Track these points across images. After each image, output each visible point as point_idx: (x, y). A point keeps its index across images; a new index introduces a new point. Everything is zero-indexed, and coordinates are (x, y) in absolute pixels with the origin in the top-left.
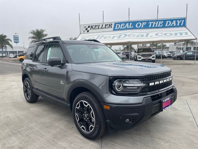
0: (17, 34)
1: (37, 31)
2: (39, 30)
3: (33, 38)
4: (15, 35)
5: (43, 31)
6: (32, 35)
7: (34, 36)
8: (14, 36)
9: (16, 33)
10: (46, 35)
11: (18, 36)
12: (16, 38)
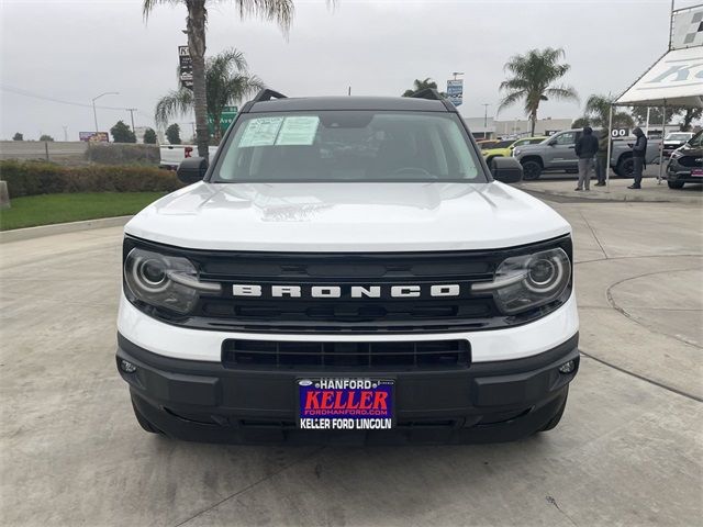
0: (458, 77)
1: (533, 56)
2: (540, 52)
3: (513, 84)
4: (453, 78)
5: (553, 55)
6: (512, 75)
7: (520, 78)
8: (449, 82)
9: (455, 74)
10: (563, 70)
11: (461, 81)
12: (456, 89)
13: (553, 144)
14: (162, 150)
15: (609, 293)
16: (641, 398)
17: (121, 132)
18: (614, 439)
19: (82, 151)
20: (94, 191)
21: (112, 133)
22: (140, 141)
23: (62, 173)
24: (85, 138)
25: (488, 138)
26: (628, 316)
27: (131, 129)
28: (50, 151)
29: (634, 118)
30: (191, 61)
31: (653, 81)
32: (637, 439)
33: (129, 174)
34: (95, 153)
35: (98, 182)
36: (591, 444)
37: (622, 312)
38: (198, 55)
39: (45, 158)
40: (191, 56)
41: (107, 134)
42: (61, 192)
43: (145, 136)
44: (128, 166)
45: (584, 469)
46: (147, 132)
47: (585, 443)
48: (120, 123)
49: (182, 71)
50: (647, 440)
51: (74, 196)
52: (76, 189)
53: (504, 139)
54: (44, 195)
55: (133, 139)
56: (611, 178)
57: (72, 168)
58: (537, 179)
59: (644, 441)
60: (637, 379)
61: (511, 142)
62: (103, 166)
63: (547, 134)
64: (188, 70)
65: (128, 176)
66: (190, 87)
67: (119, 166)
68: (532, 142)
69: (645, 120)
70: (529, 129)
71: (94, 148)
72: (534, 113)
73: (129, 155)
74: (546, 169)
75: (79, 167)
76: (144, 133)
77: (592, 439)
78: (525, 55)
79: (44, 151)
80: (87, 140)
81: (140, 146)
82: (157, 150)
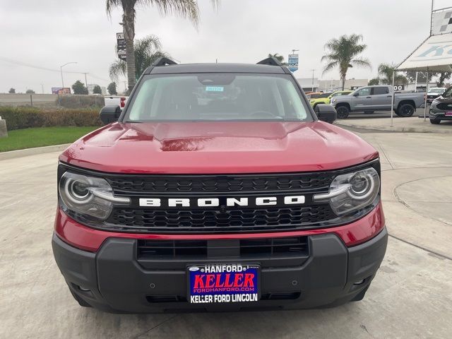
0: (295, 53)
1: (344, 40)
2: (348, 38)
4: (292, 53)
5: (357, 38)
6: (330, 52)
7: (335, 53)
8: (290, 56)
9: (294, 51)
10: (361, 48)
11: (297, 55)
12: (294, 60)
13: (356, 95)
14: (106, 99)
15: (395, 192)
16: (418, 260)
17: (79, 87)
18: (402, 287)
19: (54, 100)
20: (62, 126)
21: (73, 88)
22: (91, 93)
23: (42, 114)
24: (56, 92)
25: (314, 91)
26: (408, 206)
27: (85, 86)
28: (33, 100)
29: (408, 79)
30: (125, 42)
31: (421, 56)
32: (417, 287)
33: (85, 115)
34: (63, 101)
35: (65, 121)
36: (387, 290)
37: (404, 204)
38: (130, 39)
39: (30, 104)
40: (125, 39)
41: (69, 89)
42: (41, 126)
43: (94, 90)
44: (83, 110)
45: (384, 307)
46: (95, 87)
47: (384, 290)
48: (78, 82)
49: (119, 48)
50: (423, 287)
51: (48, 129)
52: (51, 124)
53: (325, 92)
54: (30, 128)
55: (86, 92)
56: (394, 117)
57: (48, 111)
58: (346, 118)
59: (422, 288)
60: (416, 248)
61: (330, 94)
62: (67, 110)
63: (352, 89)
64: (123, 48)
65: (84, 116)
66: (124, 59)
67: (78, 109)
68: (343, 94)
69: (415, 79)
70: (341, 85)
71: (61, 98)
72: (344, 75)
73: (85, 102)
74: (352, 111)
75: (52, 111)
76: (93, 88)
77: (389, 287)
78: (338, 38)
79: (30, 100)
80: (57, 92)
81: (91, 97)
82: (103, 100)
